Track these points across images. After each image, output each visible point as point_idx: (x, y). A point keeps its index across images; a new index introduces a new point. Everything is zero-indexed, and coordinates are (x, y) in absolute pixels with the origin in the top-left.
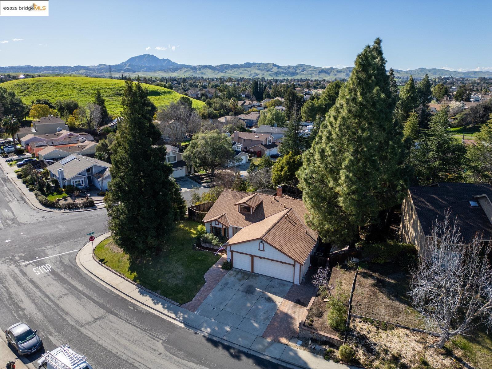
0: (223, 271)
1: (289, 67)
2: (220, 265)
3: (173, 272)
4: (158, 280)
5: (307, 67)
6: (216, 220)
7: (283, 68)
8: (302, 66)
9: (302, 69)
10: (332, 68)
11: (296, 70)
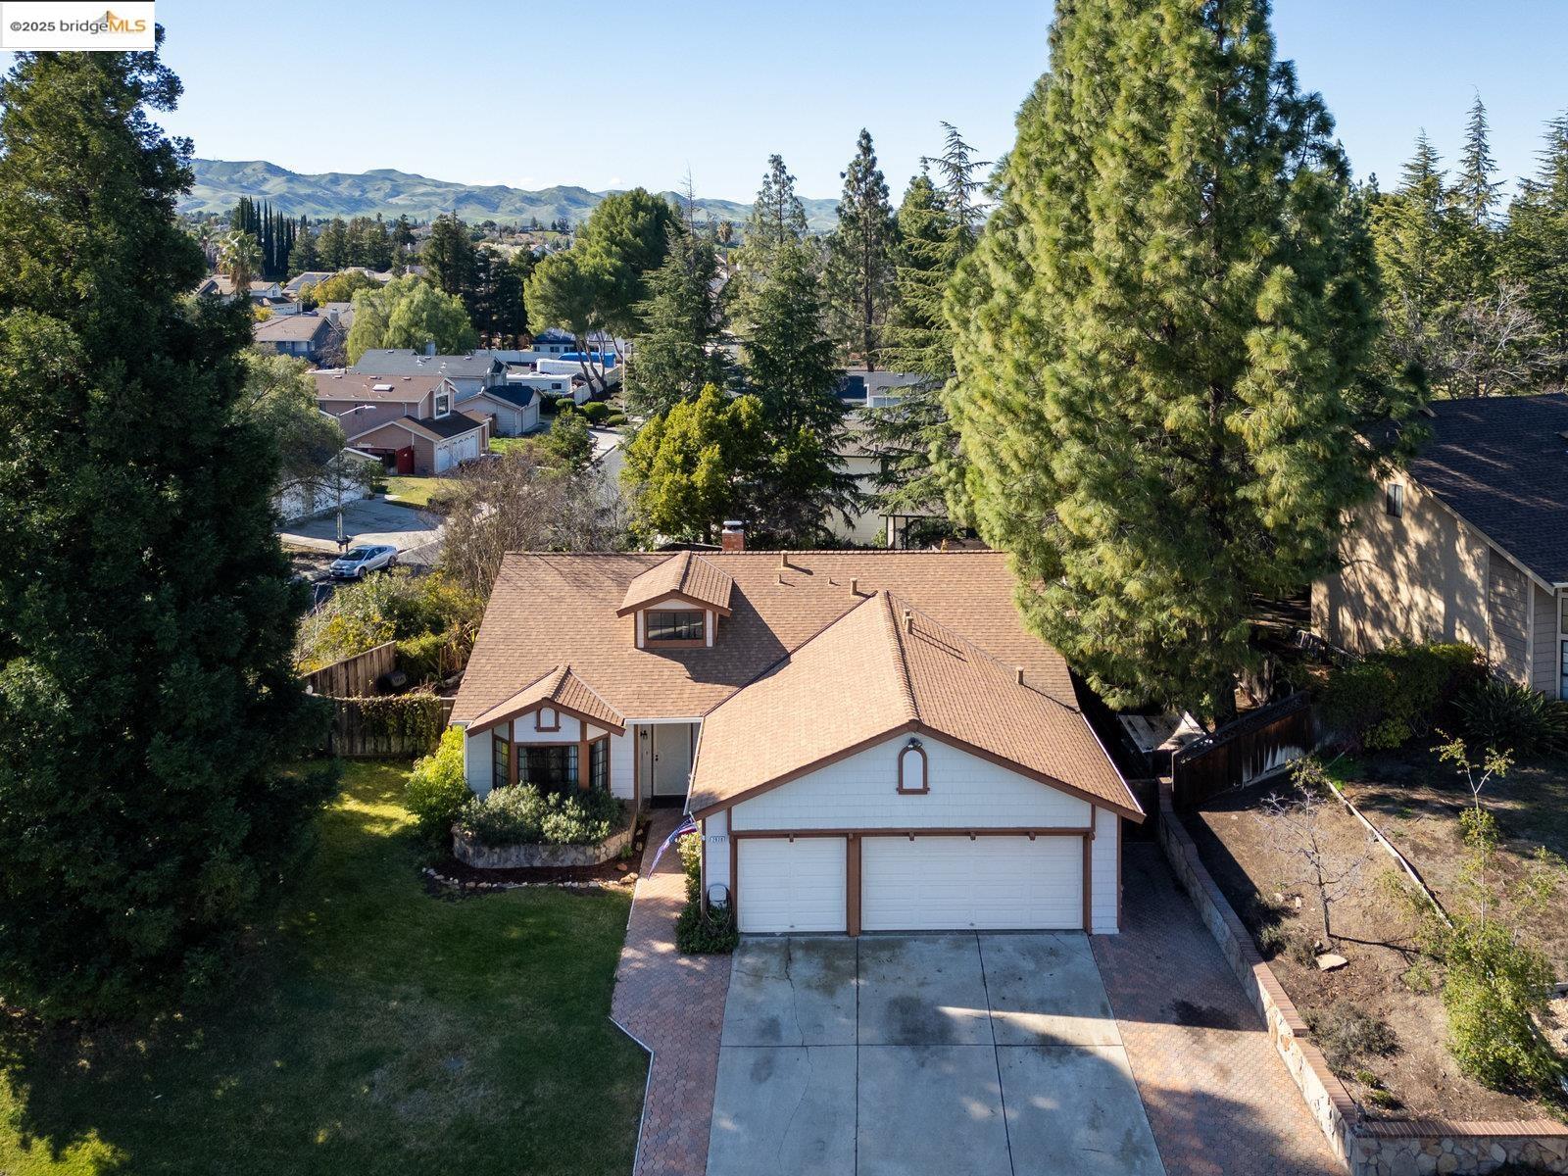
0: (699, 968)
1: (336, 179)
2: (663, 940)
3: (398, 1052)
4: (306, 1139)
5: (410, 181)
6: (536, 708)
7: (312, 180)
8: (387, 175)
9: (387, 186)
10: (504, 189)
11: (364, 191)
